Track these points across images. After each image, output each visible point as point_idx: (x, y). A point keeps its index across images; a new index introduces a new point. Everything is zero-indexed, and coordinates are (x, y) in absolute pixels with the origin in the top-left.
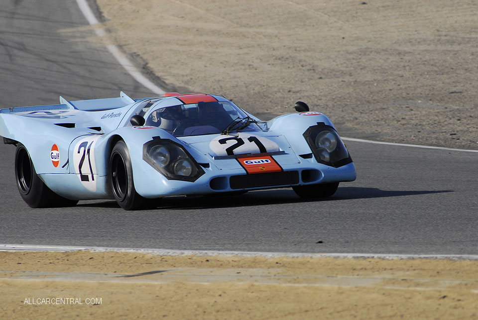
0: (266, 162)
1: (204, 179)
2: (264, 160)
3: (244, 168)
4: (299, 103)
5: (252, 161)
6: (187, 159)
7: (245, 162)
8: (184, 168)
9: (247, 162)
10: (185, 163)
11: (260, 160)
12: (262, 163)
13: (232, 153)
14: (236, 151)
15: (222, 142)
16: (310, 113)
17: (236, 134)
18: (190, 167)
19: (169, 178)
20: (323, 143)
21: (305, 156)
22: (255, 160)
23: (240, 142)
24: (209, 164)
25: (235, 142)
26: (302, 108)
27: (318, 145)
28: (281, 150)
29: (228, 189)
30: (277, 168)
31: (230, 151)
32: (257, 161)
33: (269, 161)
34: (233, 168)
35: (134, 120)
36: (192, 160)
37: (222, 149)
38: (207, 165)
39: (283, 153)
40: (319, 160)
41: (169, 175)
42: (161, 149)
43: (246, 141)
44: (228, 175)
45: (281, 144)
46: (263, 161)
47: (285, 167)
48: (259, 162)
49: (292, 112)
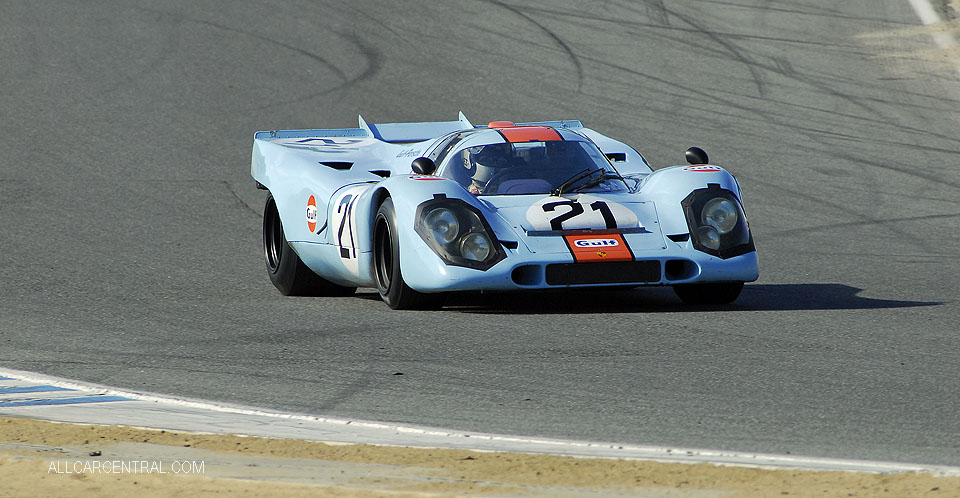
0: (610, 245)
1: (503, 267)
2: (608, 241)
3: (571, 252)
4: (693, 150)
5: (588, 241)
6: (483, 234)
7: (576, 242)
8: (476, 246)
9: (579, 243)
10: (480, 240)
11: (601, 241)
12: (603, 245)
13: (561, 228)
14: (568, 224)
15: (548, 207)
16: (708, 167)
17: (574, 197)
18: (486, 247)
19: (448, 263)
20: (715, 218)
21: (676, 238)
22: (593, 241)
23: (577, 210)
24: (516, 243)
25: (569, 209)
26: (699, 157)
27: (705, 219)
28: (641, 226)
29: (543, 284)
30: (627, 255)
31: (556, 223)
32: (596, 241)
33: (617, 244)
34: (556, 251)
35: (418, 165)
36: (491, 235)
37: (544, 220)
38: (512, 245)
39: (643, 230)
40: (698, 246)
41: (449, 257)
42: (445, 214)
43: (587, 208)
44: (543, 263)
45: (642, 216)
46: (605, 243)
47: (638, 255)
48: (600, 244)
49: (679, 164)
